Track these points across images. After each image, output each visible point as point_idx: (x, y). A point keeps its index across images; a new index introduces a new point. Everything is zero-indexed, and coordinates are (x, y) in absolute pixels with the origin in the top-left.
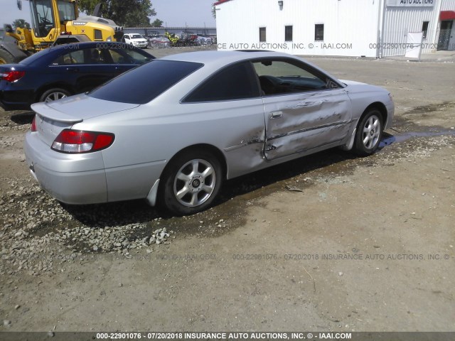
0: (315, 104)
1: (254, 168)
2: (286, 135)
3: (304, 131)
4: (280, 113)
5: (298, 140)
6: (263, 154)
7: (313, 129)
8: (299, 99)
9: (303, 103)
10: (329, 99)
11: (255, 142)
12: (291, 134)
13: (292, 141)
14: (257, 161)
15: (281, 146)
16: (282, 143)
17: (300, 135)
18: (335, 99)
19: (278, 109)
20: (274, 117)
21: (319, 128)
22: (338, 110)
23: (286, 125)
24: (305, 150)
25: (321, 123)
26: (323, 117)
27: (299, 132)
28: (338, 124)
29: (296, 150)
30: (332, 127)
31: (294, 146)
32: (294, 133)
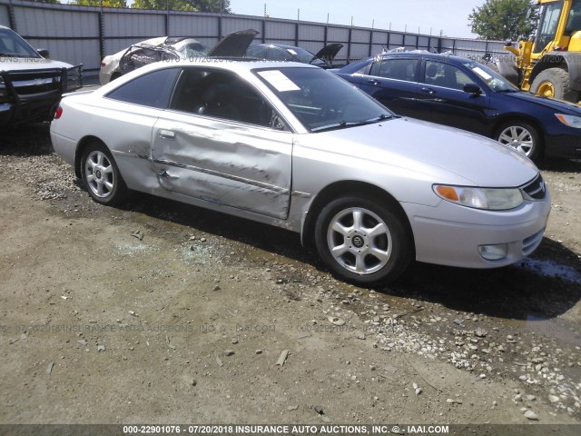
2: (185, 167)
4: (173, 134)
5: (199, 182)
7: (223, 176)
11: (146, 158)
12: (191, 169)
13: (191, 179)
14: (152, 184)
15: (176, 178)
16: (178, 175)
17: (204, 176)
19: (169, 128)
20: (163, 135)
21: (231, 178)
25: (233, 173)
26: (236, 165)
27: (202, 171)
28: (264, 187)
29: (200, 194)
30: (253, 187)
31: (195, 188)
32: (195, 169)
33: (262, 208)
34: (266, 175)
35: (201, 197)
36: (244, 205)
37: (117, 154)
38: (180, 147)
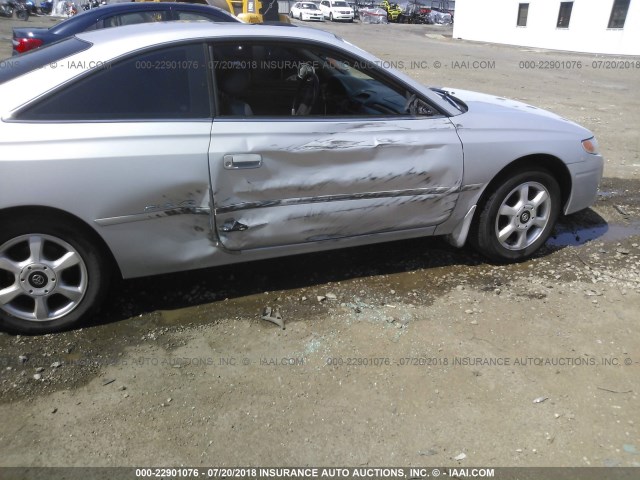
0: (356, 147)
1: (191, 262)
2: (278, 204)
3: (329, 200)
4: (257, 158)
5: (308, 218)
6: (214, 236)
7: (352, 198)
8: (315, 134)
9: (325, 142)
10: (399, 139)
11: (187, 211)
12: (292, 203)
13: (291, 219)
14: (199, 250)
15: (262, 226)
16: (267, 221)
18: (417, 140)
19: (250, 149)
20: (235, 164)
21: (367, 196)
22: (422, 164)
23: (275, 183)
24: (334, 237)
25: (372, 188)
26: (379, 176)
27: (312, 201)
28: (421, 193)
29: (306, 236)
30: (404, 198)
31: (299, 229)
32: (300, 202)
33: (411, 222)
34: (427, 177)
35: (308, 240)
36: (383, 226)
37: (103, 225)
38: (269, 175)
